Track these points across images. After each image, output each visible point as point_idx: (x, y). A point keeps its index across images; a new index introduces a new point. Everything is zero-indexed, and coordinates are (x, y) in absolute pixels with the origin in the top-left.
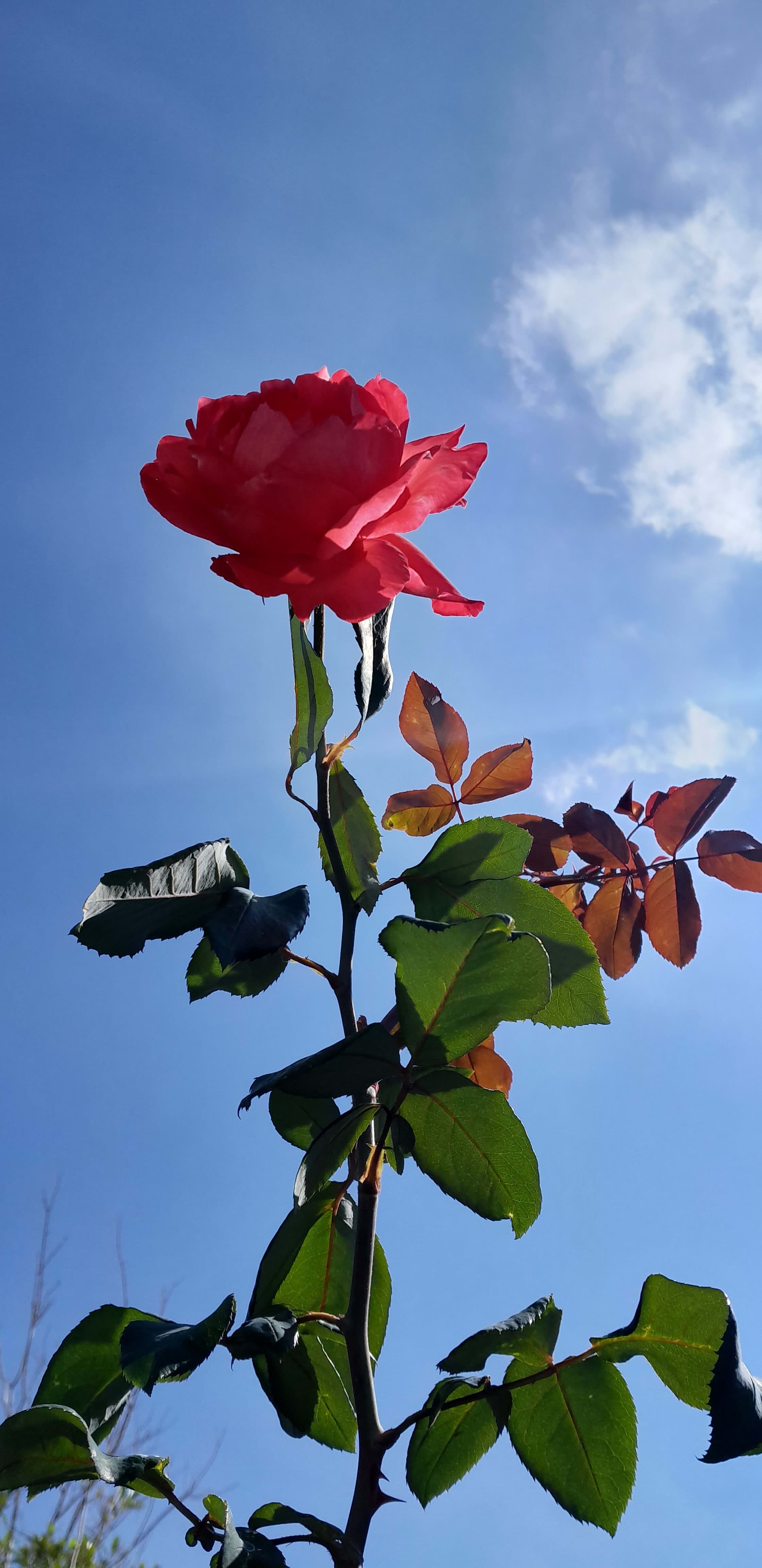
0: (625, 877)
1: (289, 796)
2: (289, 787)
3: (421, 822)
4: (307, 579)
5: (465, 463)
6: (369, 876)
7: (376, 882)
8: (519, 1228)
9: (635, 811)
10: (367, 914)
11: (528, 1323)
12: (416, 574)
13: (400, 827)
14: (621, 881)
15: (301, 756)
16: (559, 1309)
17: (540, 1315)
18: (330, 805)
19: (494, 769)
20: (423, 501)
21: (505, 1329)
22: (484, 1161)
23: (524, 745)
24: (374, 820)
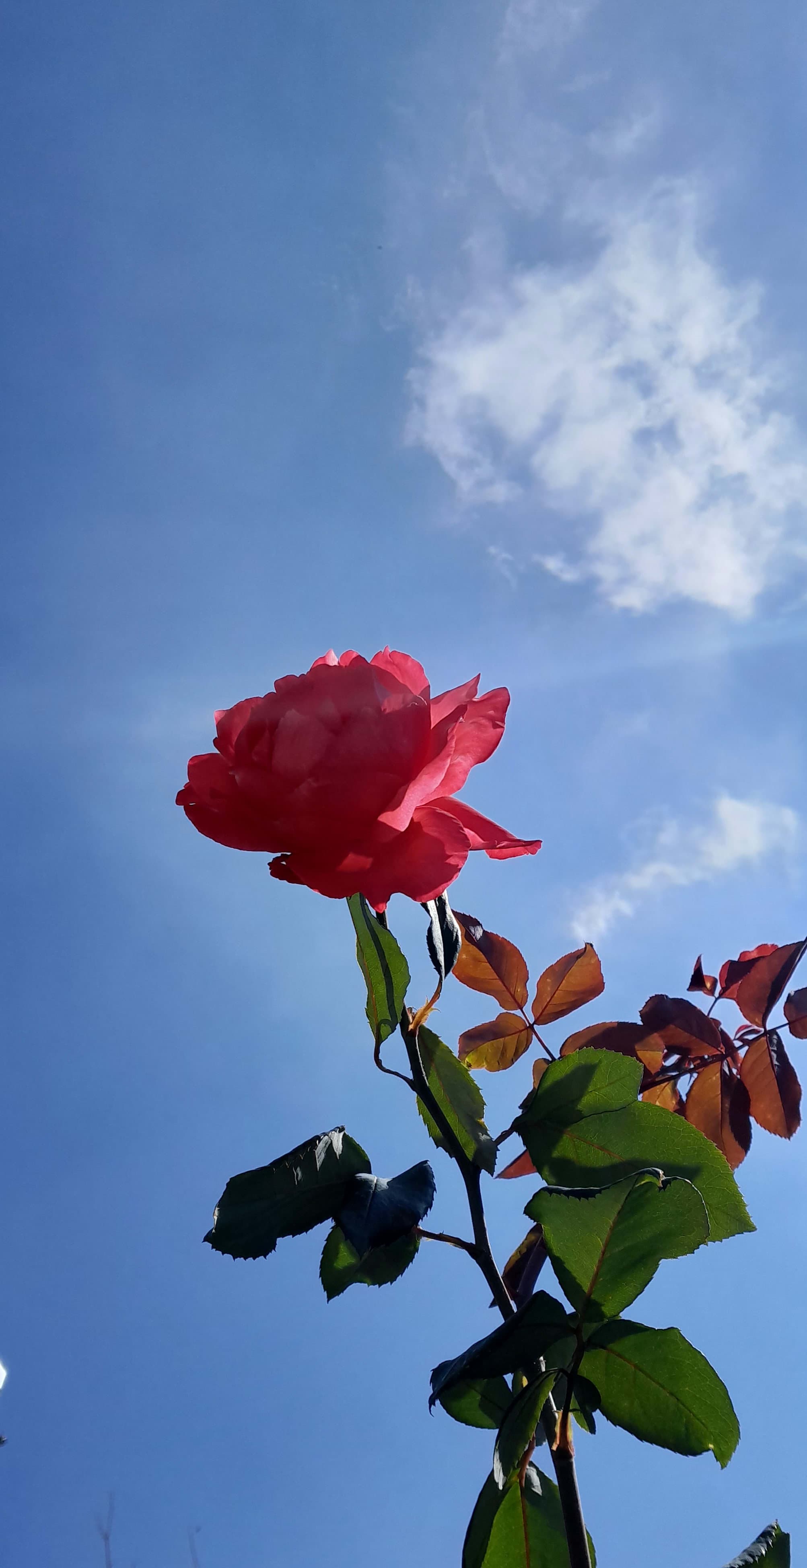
0: (720, 1062)
1: (381, 1071)
2: (378, 1062)
3: (499, 1054)
4: (367, 862)
5: (491, 712)
6: (480, 1134)
7: (488, 1138)
8: (723, 1458)
9: (708, 985)
10: (489, 1175)
11: (762, 1554)
12: (472, 833)
13: (479, 1065)
14: (716, 1067)
15: (384, 1029)
16: (786, 1533)
17: (771, 1543)
18: (425, 1071)
19: (562, 982)
20: (461, 761)
21: (741, 1565)
22: (672, 1400)
23: (587, 951)
24: (469, 1074)
